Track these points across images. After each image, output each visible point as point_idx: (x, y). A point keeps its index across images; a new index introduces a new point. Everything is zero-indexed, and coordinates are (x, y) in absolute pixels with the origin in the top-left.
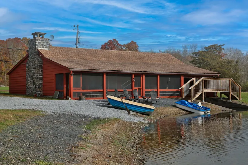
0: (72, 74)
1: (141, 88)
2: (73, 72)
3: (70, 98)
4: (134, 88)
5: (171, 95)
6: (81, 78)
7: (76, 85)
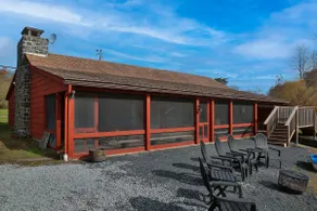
0: (71, 94)
1: (208, 124)
2: (74, 87)
3: (66, 157)
4: (199, 124)
5: (244, 133)
6: (96, 104)
7: (83, 120)
